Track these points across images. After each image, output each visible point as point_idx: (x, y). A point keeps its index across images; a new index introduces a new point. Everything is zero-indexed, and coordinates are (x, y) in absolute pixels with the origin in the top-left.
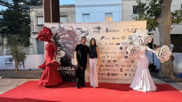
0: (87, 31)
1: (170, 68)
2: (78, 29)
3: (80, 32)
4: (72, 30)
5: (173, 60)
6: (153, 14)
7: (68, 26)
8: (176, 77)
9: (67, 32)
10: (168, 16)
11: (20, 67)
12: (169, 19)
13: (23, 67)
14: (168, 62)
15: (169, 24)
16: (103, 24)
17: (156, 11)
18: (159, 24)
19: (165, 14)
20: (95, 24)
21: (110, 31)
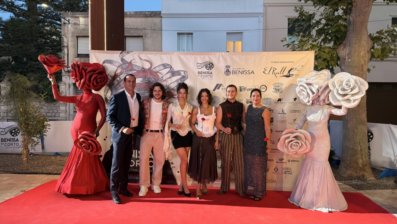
0: (184, 72)
1: (365, 157)
3: (168, 73)
4: (150, 68)
6: (330, 38)
7: (141, 59)
8: (376, 177)
10: (361, 43)
11: (32, 147)
12: (363, 48)
13: (42, 149)
14: (361, 145)
15: (363, 59)
16: (219, 56)
17: (336, 30)
18: (343, 58)
19: (356, 38)
20: (201, 56)
21: (234, 71)
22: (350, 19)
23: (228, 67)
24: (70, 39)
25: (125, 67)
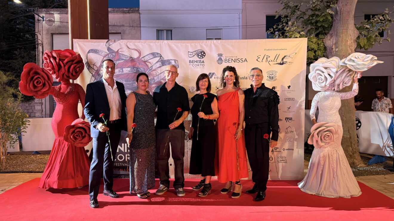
0: (175, 61)
1: (354, 144)
2: (154, 55)
3: (157, 62)
4: (138, 58)
5: (360, 126)
7: (128, 48)
8: (365, 164)
9: (126, 61)
10: (348, 32)
11: (11, 145)
12: (350, 38)
13: (20, 149)
14: (350, 132)
15: (350, 48)
16: (210, 44)
17: (324, 19)
18: (330, 49)
19: (343, 27)
20: (192, 44)
21: (226, 60)
22: (337, 9)
23: (220, 55)
24: (44, 37)
25: (111, 57)
